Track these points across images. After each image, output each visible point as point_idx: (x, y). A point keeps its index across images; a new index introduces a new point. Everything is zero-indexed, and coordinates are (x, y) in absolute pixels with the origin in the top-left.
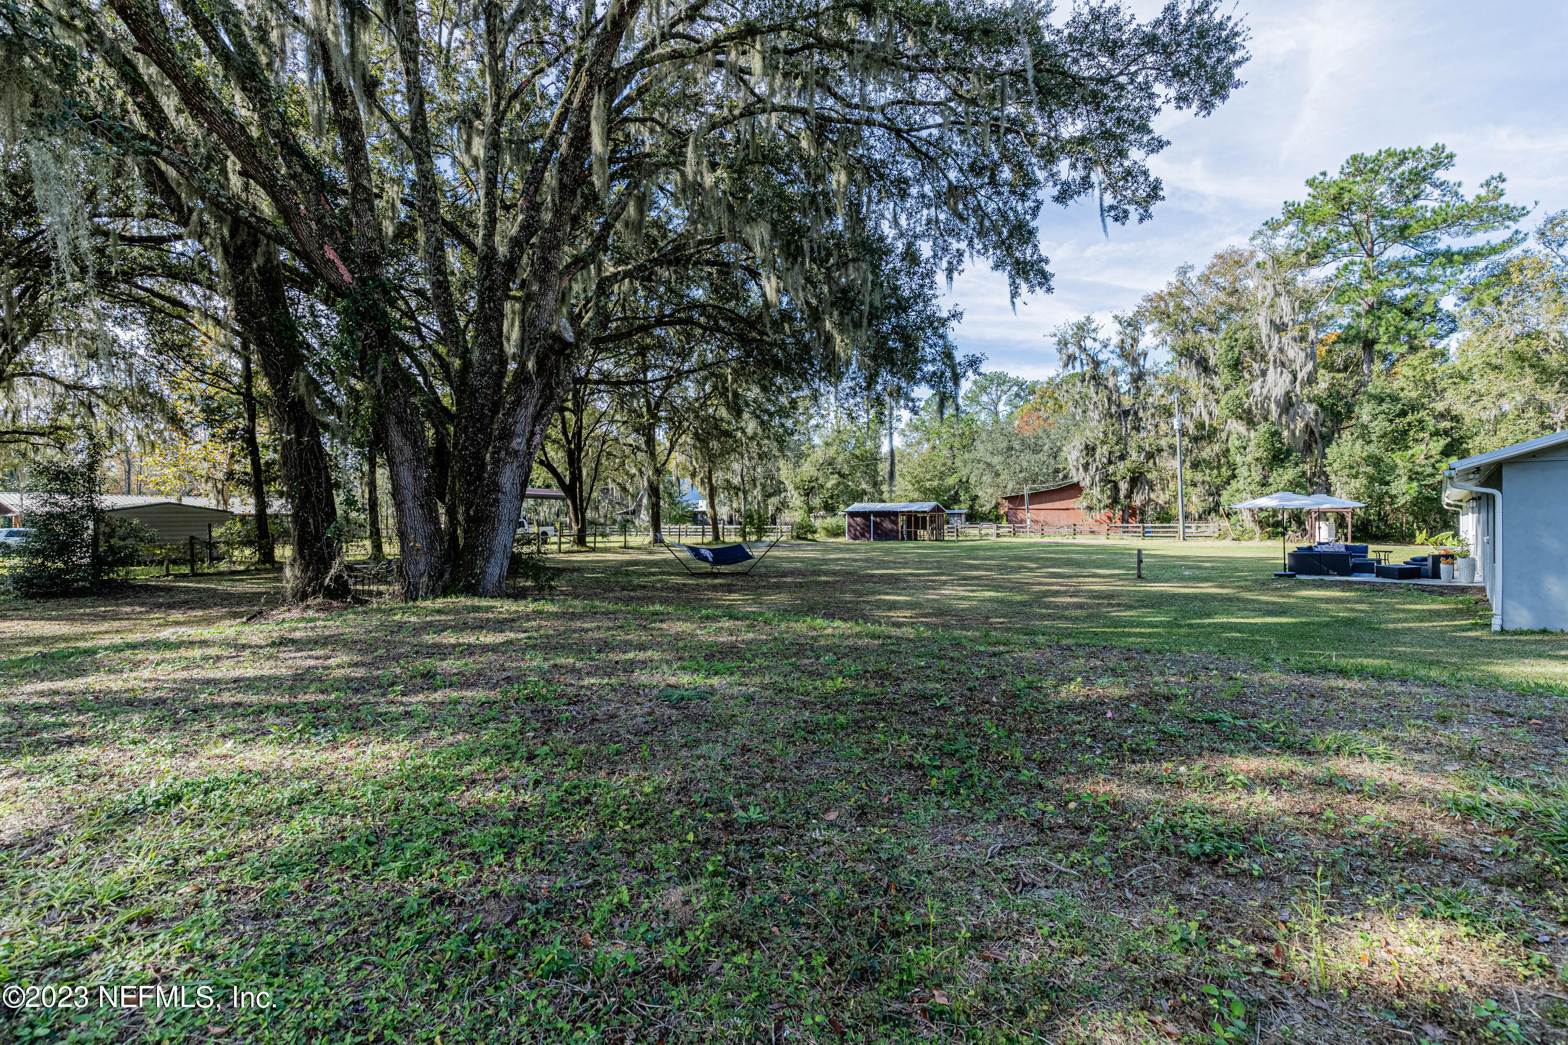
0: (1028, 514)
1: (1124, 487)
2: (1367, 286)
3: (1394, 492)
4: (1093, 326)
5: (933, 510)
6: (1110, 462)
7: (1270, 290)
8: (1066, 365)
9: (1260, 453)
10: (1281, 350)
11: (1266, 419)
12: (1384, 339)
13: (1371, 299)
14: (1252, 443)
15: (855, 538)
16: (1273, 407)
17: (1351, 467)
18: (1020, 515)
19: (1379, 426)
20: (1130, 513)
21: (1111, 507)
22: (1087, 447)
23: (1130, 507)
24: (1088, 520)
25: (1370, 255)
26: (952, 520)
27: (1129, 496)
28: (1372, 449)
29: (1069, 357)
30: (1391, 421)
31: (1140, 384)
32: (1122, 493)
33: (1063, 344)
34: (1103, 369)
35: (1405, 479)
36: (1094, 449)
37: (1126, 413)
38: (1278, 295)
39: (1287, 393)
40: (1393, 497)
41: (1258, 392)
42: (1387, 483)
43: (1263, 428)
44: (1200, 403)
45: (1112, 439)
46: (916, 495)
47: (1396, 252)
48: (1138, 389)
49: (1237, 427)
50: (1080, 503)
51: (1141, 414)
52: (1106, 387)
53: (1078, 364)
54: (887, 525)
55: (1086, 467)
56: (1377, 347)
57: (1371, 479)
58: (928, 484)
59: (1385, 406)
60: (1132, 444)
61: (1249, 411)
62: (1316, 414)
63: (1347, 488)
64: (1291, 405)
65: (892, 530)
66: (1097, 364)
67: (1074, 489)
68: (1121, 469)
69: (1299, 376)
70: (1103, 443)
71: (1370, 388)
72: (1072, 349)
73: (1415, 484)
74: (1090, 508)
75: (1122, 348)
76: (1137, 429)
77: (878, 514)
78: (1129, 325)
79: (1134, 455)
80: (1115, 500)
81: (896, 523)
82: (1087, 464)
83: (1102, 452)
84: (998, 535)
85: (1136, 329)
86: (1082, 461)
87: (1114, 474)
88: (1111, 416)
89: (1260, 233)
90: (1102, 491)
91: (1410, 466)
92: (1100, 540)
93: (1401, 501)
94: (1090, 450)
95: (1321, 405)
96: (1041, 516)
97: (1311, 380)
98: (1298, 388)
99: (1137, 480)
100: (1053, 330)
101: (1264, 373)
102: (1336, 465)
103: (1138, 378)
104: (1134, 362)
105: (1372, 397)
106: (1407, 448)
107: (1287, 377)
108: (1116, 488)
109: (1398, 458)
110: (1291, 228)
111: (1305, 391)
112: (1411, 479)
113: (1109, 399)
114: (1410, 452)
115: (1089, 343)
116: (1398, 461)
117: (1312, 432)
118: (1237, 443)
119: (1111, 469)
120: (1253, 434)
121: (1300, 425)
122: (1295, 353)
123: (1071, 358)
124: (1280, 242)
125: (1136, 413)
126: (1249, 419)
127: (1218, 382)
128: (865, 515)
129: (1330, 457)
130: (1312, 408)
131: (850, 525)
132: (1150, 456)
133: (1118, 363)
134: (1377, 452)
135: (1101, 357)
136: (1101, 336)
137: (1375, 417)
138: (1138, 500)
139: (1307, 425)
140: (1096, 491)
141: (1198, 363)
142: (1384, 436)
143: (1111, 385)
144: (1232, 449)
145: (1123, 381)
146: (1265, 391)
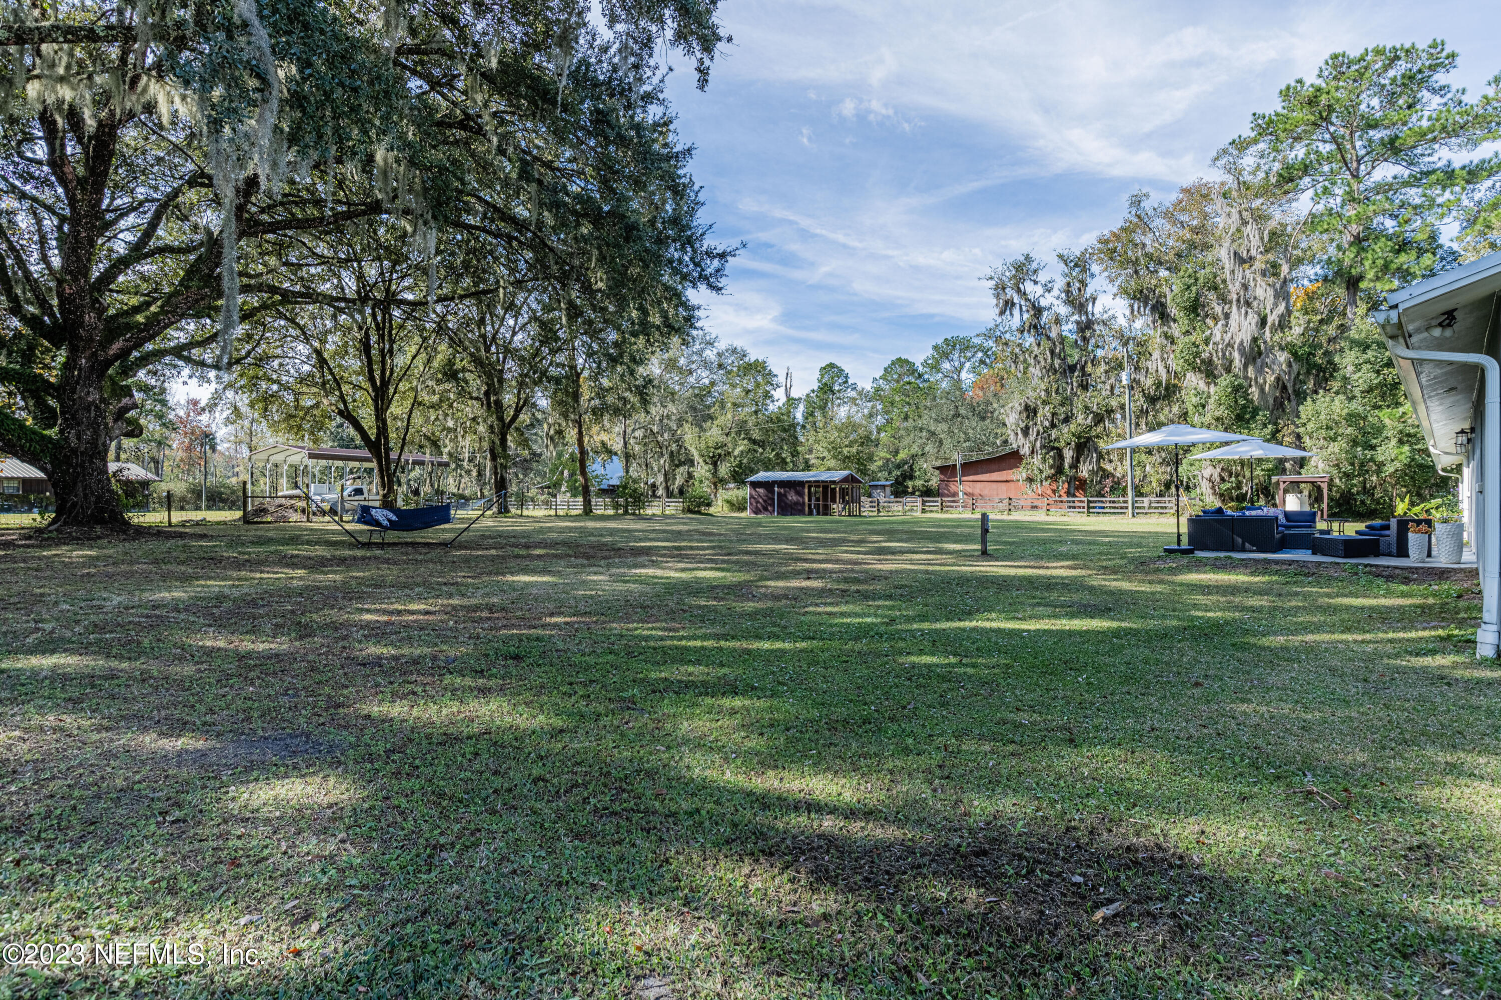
0: (962, 487)
1: (1068, 454)
2: (1350, 212)
3: (1380, 458)
4: (1034, 266)
5: (845, 480)
6: (1053, 426)
7: (1235, 217)
8: (1002, 313)
9: (1222, 412)
10: (1245, 287)
11: (1228, 370)
12: (1371, 275)
13: (1355, 228)
14: (1211, 401)
15: (756, 511)
16: (1236, 355)
17: (1329, 428)
18: (953, 487)
19: (1363, 378)
20: (1078, 485)
21: (1054, 478)
22: (1027, 408)
23: (1076, 478)
24: (1029, 494)
25: (1355, 176)
26: (875, 493)
27: (1074, 466)
28: (1356, 406)
29: (1006, 303)
30: (1378, 372)
31: (1088, 334)
32: (1068, 461)
33: (1000, 288)
34: (1045, 317)
35: (1394, 442)
36: (1035, 412)
37: (1072, 368)
38: (1245, 223)
39: (1255, 340)
40: (1381, 465)
41: (1218, 338)
42: (1373, 448)
43: (1225, 381)
44: (1156, 355)
45: (1056, 399)
46: (832, 463)
47: (1386, 171)
48: (1085, 339)
49: (1194, 381)
50: (1019, 474)
51: (1089, 369)
52: (1049, 338)
53: (1016, 311)
54: (792, 497)
55: (1026, 431)
56: (1363, 285)
57: (1355, 443)
58: (845, 451)
59: (1370, 354)
60: (1078, 404)
61: (1209, 362)
62: (1290, 365)
63: (1325, 453)
64: (1260, 354)
65: (796, 503)
66: (1038, 311)
67: (1013, 459)
68: (1065, 434)
69: (1270, 321)
70: (1045, 403)
71: (1353, 334)
72: (1011, 293)
73: (1406, 448)
74: (1030, 480)
75: (1068, 292)
76: (1085, 387)
77: (782, 484)
78: (1076, 265)
79: (1080, 418)
80: (1059, 470)
81: (801, 494)
82: (1027, 428)
83: (1044, 412)
84: (924, 511)
85: (1084, 270)
86: (1022, 425)
87: (1057, 439)
88: (1056, 372)
89: (1225, 151)
90: (1044, 460)
91: (1401, 426)
92: (1040, 517)
93: (1390, 469)
94: (1030, 411)
95: (1295, 354)
96: (977, 489)
97: (1283, 324)
98: (1268, 335)
99: (1084, 445)
100: (989, 272)
101: (1227, 316)
102: (1311, 426)
103: (1085, 327)
104: (1081, 308)
105: (1354, 343)
106: (1398, 404)
107: (1253, 319)
108: (1060, 456)
109: (1387, 417)
110: (1262, 146)
111: (1276, 338)
112: (1401, 442)
113: (1052, 352)
114: (1401, 410)
115: (1028, 287)
116: (1387, 421)
117: (1284, 387)
118: (1195, 400)
119: (1054, 434)
120: (1212, 389)
121: (1270, 378)
122: (1262, 291)
123: (1009, 304)
124: (1248, 161)
125: (1083, 368)
126: (1209, 371)
127: (1175, 330)
128: (768, 485)
129: (1303, 416)
130: (1283, 357)
131: (752, 497)
132: (1099, 419)
133: (1063, 310)
134: (1361, 409)
135: (1043, 303)
136: (1042, 277)
137: (1358, 368)
138: (1085, 470)
139: (1278, 379)
140: (1037, 460)
141: (1154, 308)
142: (1370, 390)
143: (1053, 334)
144: (1190, 409)
145: (1069, 329)
146: (1227, 337)
